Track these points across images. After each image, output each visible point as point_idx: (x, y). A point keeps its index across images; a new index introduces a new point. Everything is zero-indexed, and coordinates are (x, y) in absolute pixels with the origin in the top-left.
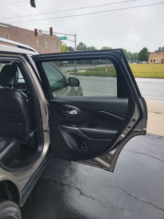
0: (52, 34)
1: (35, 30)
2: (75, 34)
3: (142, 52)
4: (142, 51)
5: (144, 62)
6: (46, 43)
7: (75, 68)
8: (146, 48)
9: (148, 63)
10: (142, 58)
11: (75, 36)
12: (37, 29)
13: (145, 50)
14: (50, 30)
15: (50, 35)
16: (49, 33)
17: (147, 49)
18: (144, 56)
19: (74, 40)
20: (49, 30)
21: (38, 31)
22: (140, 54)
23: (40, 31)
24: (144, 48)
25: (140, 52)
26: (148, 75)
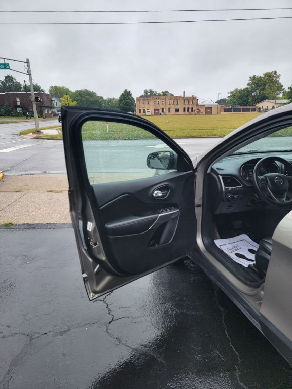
2: (28, 59)
3: (123, 97)
7: (37, 125)
8: (128, 91)
10: (126, 107)
11: (28, 62)
13: (127, 95)
18: (127, 104)
19: (26, 71)
24: (126, 90)
25: (121, 96)
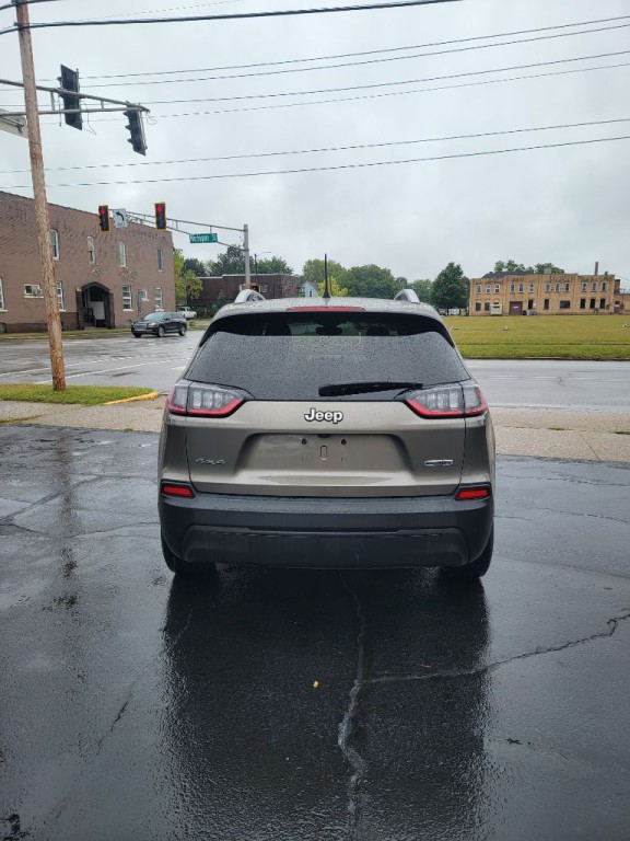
0: (165, 224)
1: (100, 209)
2: (246, 226)
3: (443, 278)
4: (443, 274)
5: (455, 311)
6: (122, 248)
8: (455, 265)
9: (467, 315)
10: (448, 298)
11: (245, 230)
12: (109, 208)
13: (452, 273)
14: (157, 210)
15: (155, 226)
16: (154, 220)
17: (458, 267)
18: (452, 292)
20: (154, 213)
21: (111, 215)
22: (438, 284)
23: (118, 214)
24: (451, 265)
26: (491, 351)
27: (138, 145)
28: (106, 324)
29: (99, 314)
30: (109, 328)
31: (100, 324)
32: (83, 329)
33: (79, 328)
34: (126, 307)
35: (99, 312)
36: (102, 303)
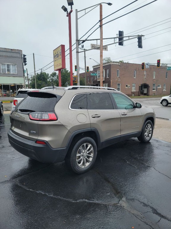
1: (142, 63)
12: (145, 63)
14: (158, 62)
21: (145, 65)
27: (140, 46)
28: (147, 94)
29: (145, 92)
30: (148, 95)
31: (145, 94)
32: (140, 96)
33: (139, 96)
34: (154, 90)
35: (145, 91)
36: (146, 89)
